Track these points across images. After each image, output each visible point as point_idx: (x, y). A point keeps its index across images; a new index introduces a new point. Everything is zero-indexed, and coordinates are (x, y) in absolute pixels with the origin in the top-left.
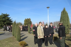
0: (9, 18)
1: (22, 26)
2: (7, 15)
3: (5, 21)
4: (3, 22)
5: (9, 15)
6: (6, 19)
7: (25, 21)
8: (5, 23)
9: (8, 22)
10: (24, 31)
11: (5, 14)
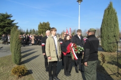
0: (13, 21)
1: (35, 36)
2: (9, 16)
3: (4, 27)
4: (1, 28)
5: (12, 17)
6: (6, 22)
7: (39, 27)
8: (5, 30)
9: (9, 28)
11: (5, 14)
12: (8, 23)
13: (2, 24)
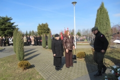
0: (13, 24)
2: (9, 19)
3: (5, 29)
4: (2, 30)
5: (12, 19)
6: (7, 25)
7: (38, 28)
8: (6, 32)
9: (9, 31)
10: (38, 45)
11: (5, 17)
12: (9, 26)
13: (3, 27)
